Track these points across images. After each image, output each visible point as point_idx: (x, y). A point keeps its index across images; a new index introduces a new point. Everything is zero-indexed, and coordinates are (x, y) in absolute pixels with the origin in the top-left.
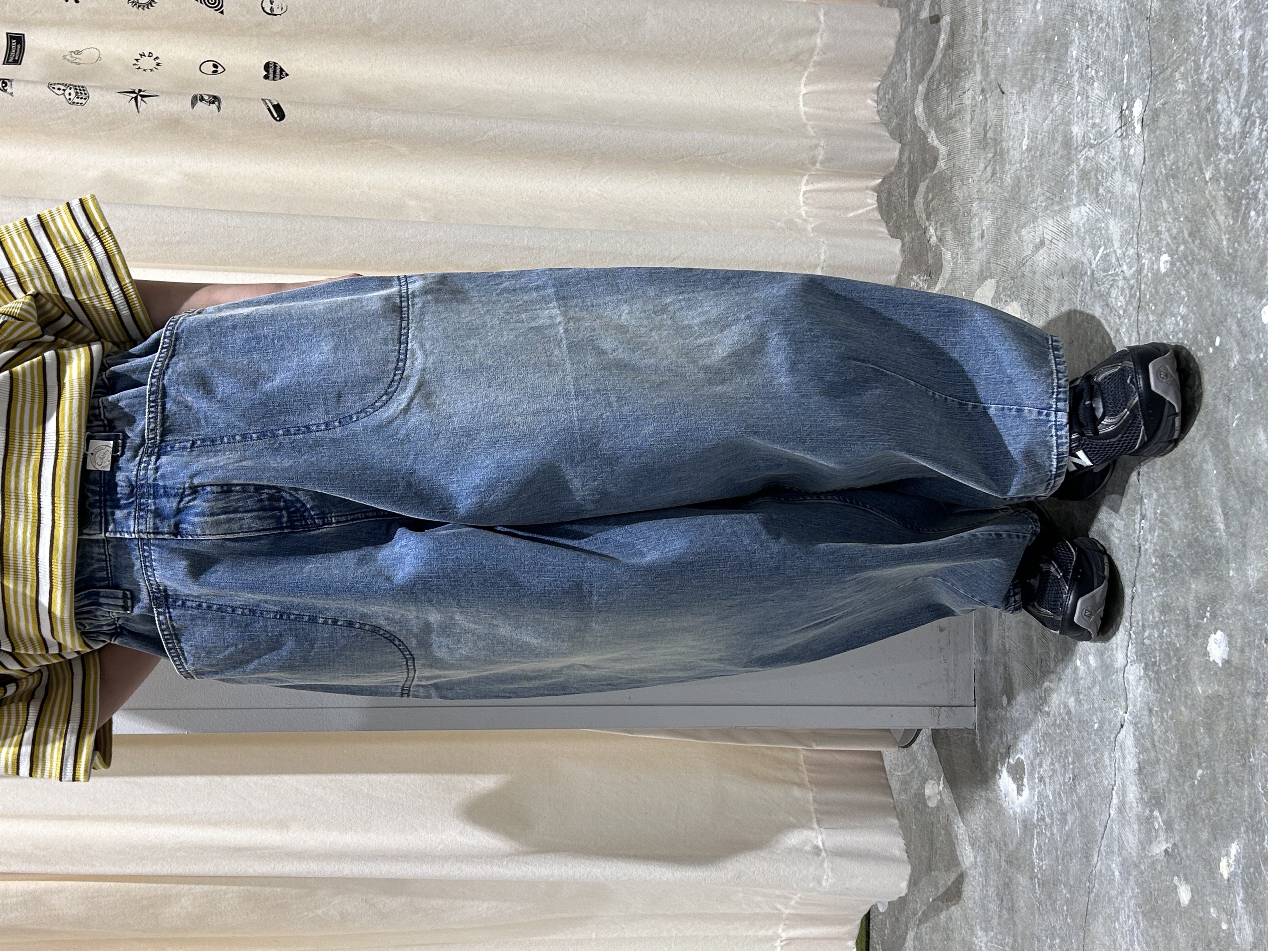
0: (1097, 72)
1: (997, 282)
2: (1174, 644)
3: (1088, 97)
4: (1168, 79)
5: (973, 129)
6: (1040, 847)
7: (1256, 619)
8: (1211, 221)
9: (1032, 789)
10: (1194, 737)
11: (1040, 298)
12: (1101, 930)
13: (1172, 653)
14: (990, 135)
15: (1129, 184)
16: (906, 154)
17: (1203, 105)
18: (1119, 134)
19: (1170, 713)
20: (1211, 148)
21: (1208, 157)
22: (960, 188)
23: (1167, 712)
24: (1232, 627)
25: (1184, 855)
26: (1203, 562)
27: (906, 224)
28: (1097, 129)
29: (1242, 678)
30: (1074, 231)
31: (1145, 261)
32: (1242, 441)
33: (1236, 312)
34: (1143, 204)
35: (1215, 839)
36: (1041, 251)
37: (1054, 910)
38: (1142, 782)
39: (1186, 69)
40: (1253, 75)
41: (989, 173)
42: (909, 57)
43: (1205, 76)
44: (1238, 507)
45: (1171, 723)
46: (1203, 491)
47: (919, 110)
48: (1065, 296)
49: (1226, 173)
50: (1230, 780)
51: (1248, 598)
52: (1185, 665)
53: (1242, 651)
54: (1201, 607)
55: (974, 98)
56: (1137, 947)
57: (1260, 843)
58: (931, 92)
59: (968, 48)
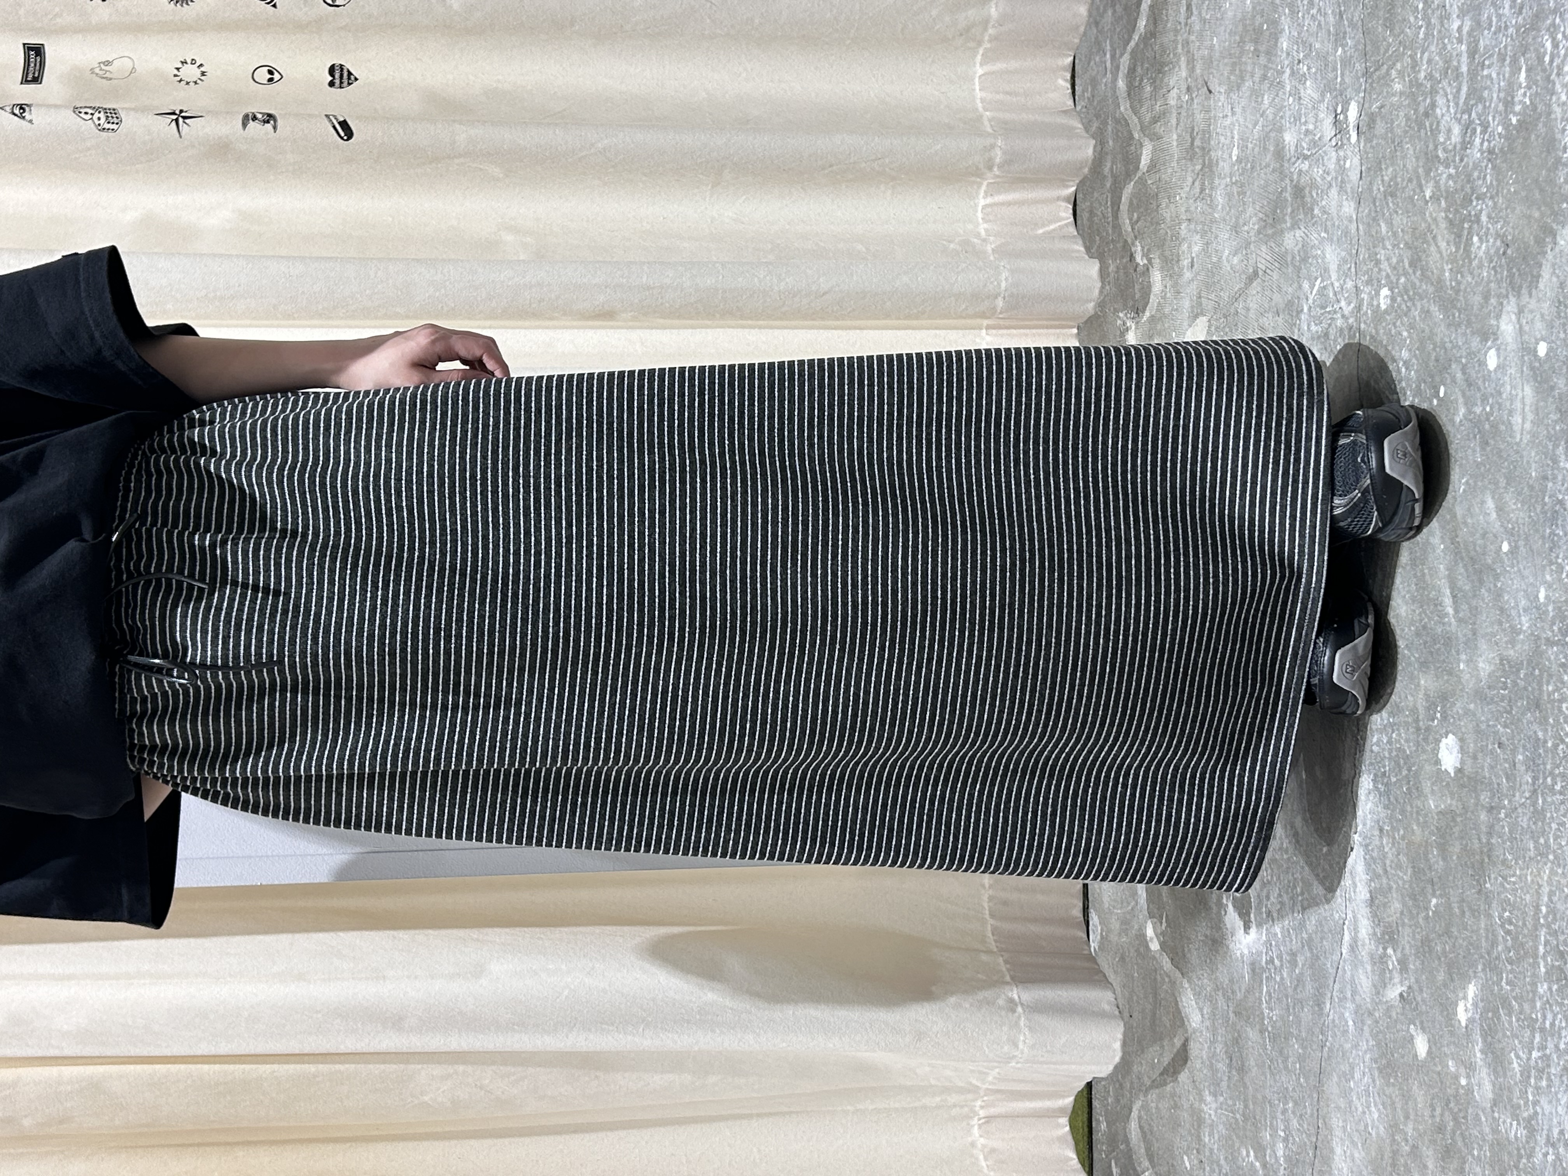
0: (1309, 68)
1: (1209, 321)
2: (1404, 751)
3: (1300, 98)
4: (1384, 77)
5: (1179, 136)
6: (1270, 995)
7: (1488, 720)
8: (1433, 248)
9: (1259, 926)
10: (1427, 860)
12: (1335, 1090)
13: (1402, 762)
14: (1197, 143)
15: (1345, 203)
17: (1421, 110)
18: (1334, 143)
19: (1402, 832)
20: (1430, 160)
21: (1428, 172)
22: (1167, 207)
23: (1399, 831)
24: (1463, 730)
25: (1419, 999)
26: (1431, 653)
27: (1109, 250)
28: (1311, 137)
29: (1475, 791)
30: (1289, 259)
31: (1365, 296)
32: (1469, 510)
33: (1461, 357)
34: (1361, 227)
35: (1452, 980)
36: (1255, 284)
37: (1286, 1068)
38: (1374, 915)
39: (1402, 66)
40: (1473, 74)
41: (1197, 189)
42: (1108, 48)
43: (1422, 75)
44: (1467, 588)
45: (1403, 844)
46: (1430, 569)
49: (1447, 191)
50: (1466, 909)
51: (1480, 696)
52: (1417, 775)
53: (1475, 758)
54: (1431, 707)
55: (1179, 98)
56: (1373, 1109)
57: (1499, 983)
58: (1133, 90)
59: (1171, 37)
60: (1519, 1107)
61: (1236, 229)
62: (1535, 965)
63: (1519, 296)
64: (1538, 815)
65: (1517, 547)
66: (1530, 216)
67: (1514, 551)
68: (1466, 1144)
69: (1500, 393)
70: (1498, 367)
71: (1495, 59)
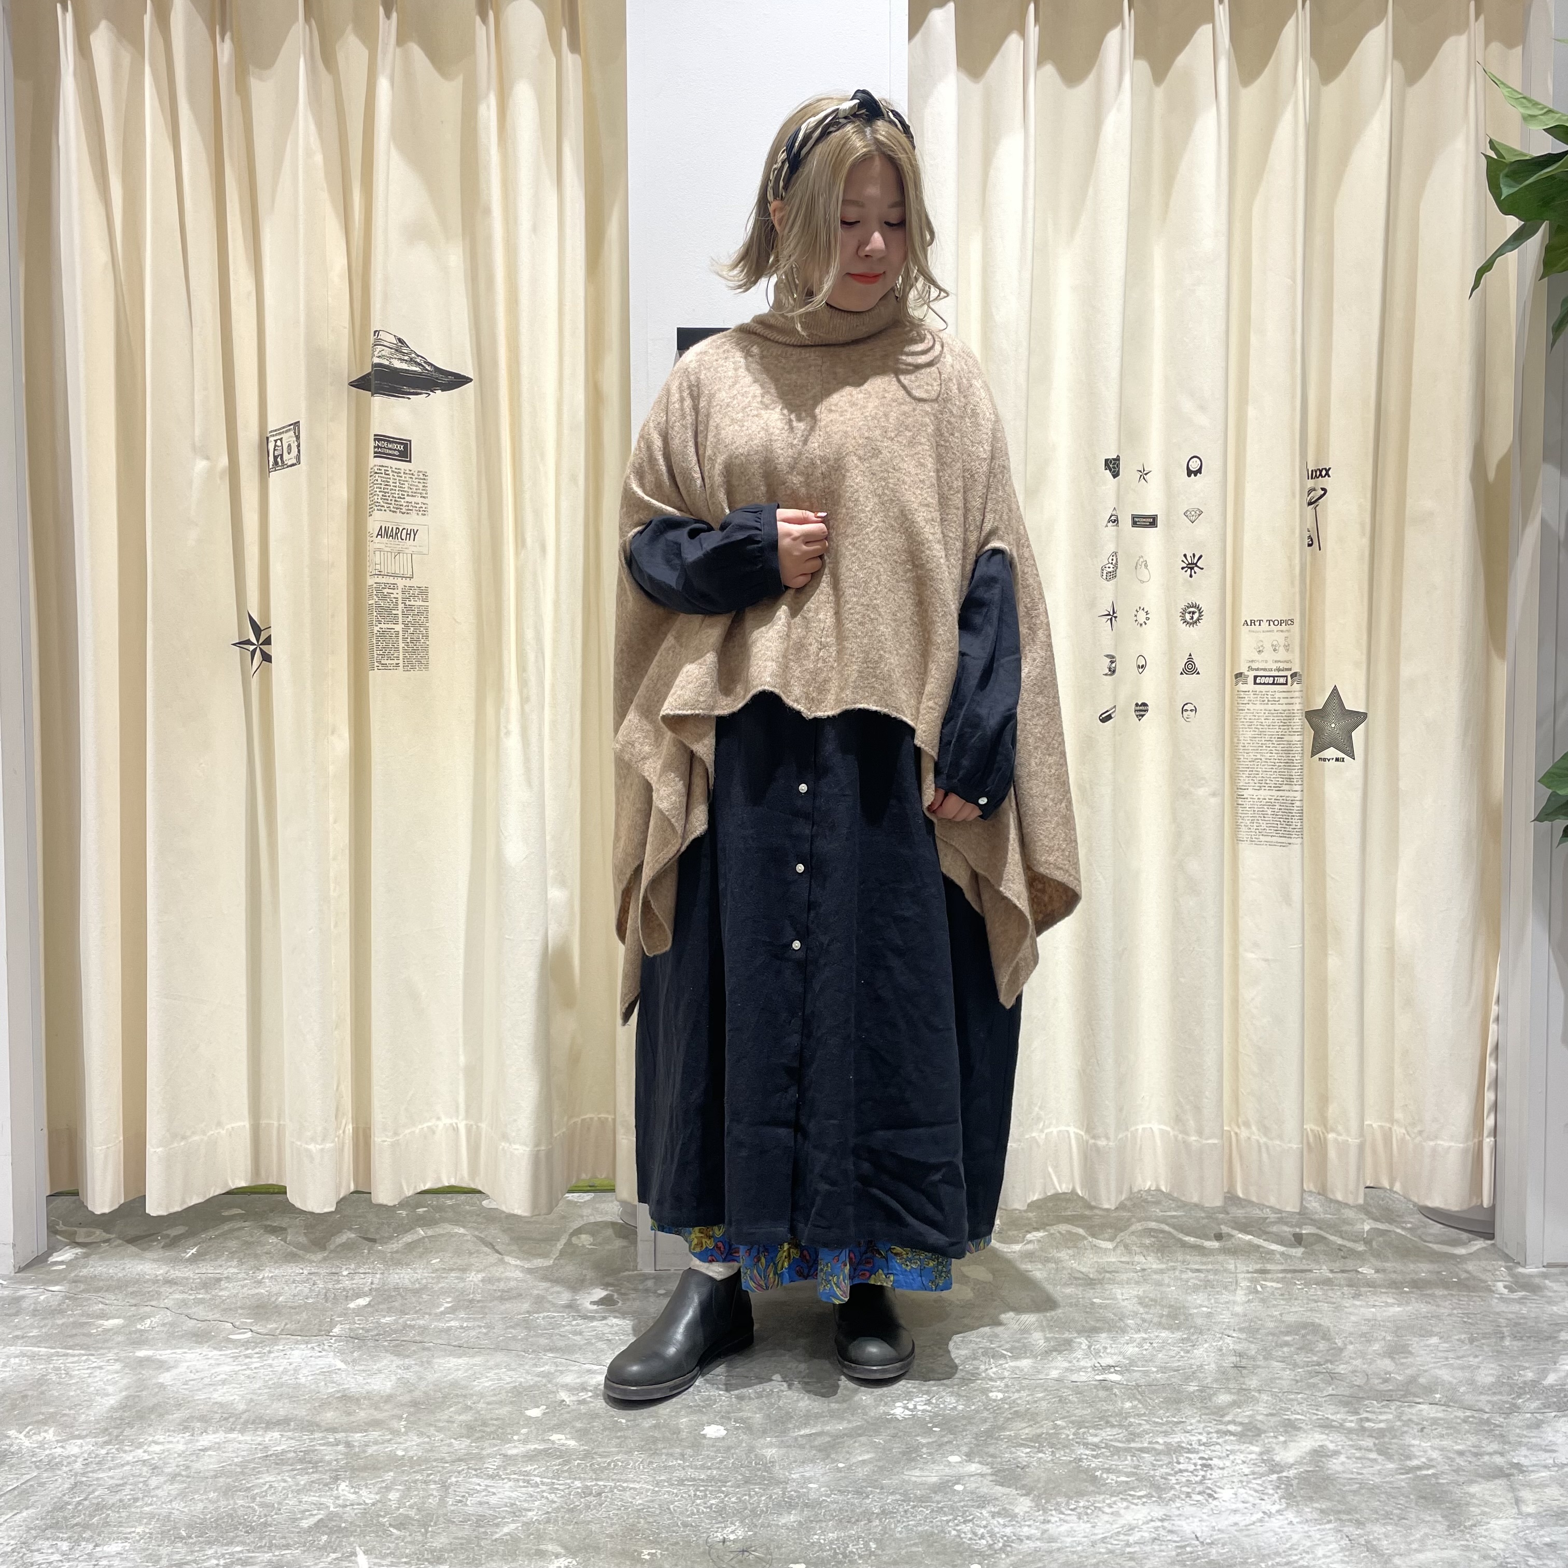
0: (1146, 1350)
1: (989, 1283)
2: (714, 1405)
3: (1128, 1344)
4: (1134, 1396)
5: (1114, 1263)
7: (736, 1454)
8: (1024, 1425)
9: (596, 1311)
12: (498, 1359)
13: (707, 1403)
14: (1108, 1275)
15: (1058, 1371)
16: (1100, 1213)
17: (1111, 1419)
18: (1097, 1365)
20: (1080, 1424)
21: (1072, 1422)
22: (1068, 1254)
24: (729, 1439)
25: (562, 1412)
26: (775, 1422)
27: (1041, 1213)
28: (1102, 1351)
29: (693, 1446)
30: (1025, 1336)
31: (998, 1383)
32: (863, 1445)
33: (957, 1441)
34: (1042, 1381)
35: (576, 1431)
36: (1011, 1313)
37: (507, 1328)
39: (1140, 1408)
40: (1128, 1450)
41: (1077, 1275)
42: (1179, 1214)
43: (1132, 1420)
44: (816, 1443)
46: (827, 1422)
49: (1059, 1434)
50: (620, 1440)
51: (751, 1449)
52: (700, 1412)
54: (742, 1420)
55: (1139, 1263)
56: (490, 1383)
57: (578, 1458)
58: (1149, 1232)
59: (1180, 1258)
60: (505, 1469)
62: (592, 1479)
63: (992, 1475)
64: (681, 1482)
65: (841, 1472)
66: (1038, 1481)
67: (839, 1470)
68: (478, 1438)
69: (933, 1463)
70: (950, 1463)
71: (1136, 1463)
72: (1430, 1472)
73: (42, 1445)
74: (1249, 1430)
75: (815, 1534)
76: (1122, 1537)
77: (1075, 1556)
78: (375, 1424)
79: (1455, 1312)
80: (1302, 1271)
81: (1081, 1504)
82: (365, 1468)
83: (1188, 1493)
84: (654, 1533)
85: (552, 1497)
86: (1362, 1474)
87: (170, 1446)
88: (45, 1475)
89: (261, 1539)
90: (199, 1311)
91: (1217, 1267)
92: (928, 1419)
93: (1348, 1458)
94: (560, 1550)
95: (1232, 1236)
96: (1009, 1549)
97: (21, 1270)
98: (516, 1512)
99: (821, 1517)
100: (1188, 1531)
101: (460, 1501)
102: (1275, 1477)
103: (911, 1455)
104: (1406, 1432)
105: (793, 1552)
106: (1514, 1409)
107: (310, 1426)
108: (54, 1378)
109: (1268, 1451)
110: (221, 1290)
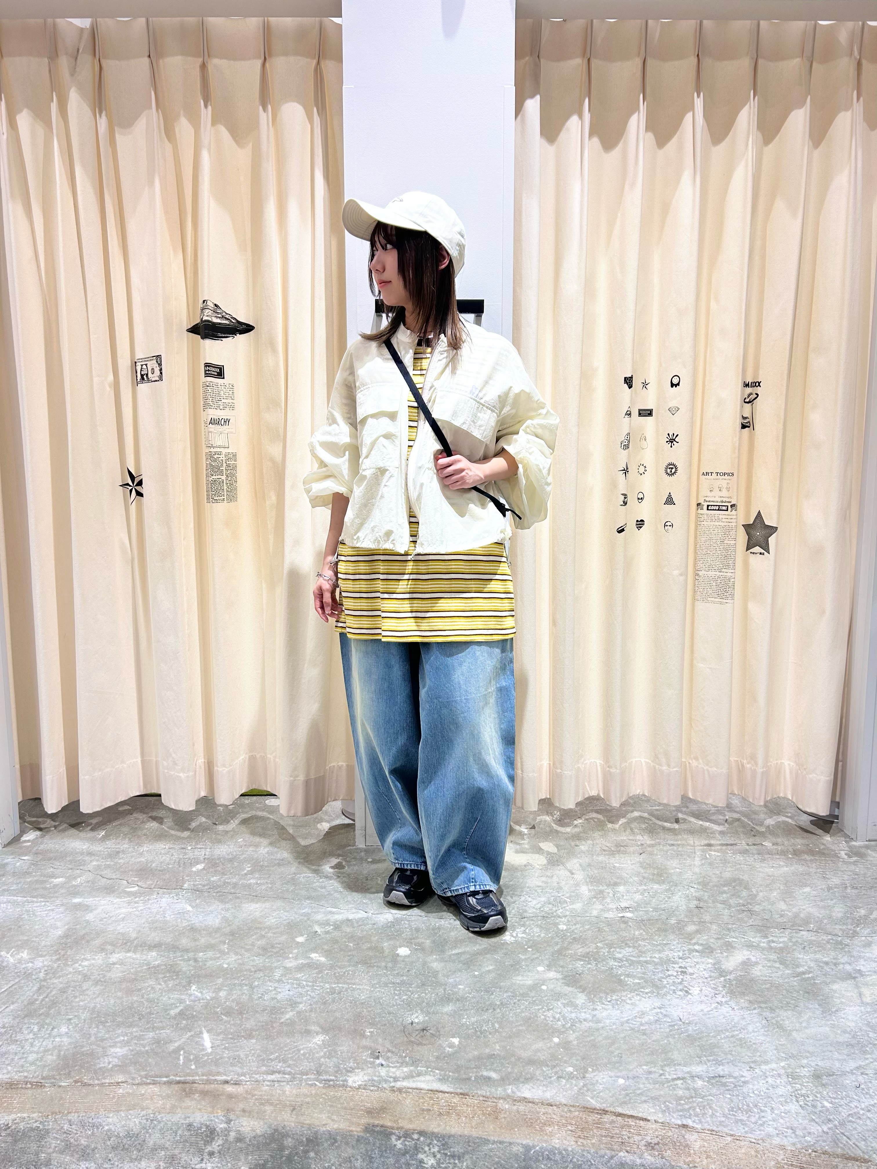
0: (646, 897)
1: (556, 853)
2: (403, 934)
3: (636, 893)
4: (641, 927)
5: (625, 840)
6: (309, 877)
7: (416, 966)
9: (333, 873)
10: (366, 942)
11: (549, 873)
12: (279, 905)
13: (399, 933)
14: (622, 848)
15: (597, 911)
17: (628, 942)
18: (619, 907)
19: (374, 932)
20: (610, 946)
21: (606, 944)
22: (599, 835)
24: (412, 957)
25: (316, 939)
26: (438, 945)
27: (584, 808)
28: (621, 897)
29: (392, 961)
30: (578, 888)
31: (563, 919)
32: (489, 960)
33: (542, 957)
34: (588, 918)
35: (325, 952)
36: (569, 873)
37: (283, 884)
38: (344, 921)
39: (644, 935)
40: (639, 962)
43: (640, 943)
44: (462, 959)
45: (370, 933)
47: (636, 814)
48: (549, 885)
49: (599, 952)
50: (350, 957)
51: (425, 963)
52: (395, 938)
54: (420, 944)
55: (639, 840)
56: (275, 920)
57: (326, 969)
58: (644, 820)
59: (662, 837)
60: (285, 977)
61: (589, 865)
62: (335, 983)
63: (562, 979)
66: (589, 983)
67: (475, 976)
68: (269, 956)
69: (529, 971)
70: (538, 971)
71: (644, 971)
72: (810, 975)
73: (20, 962)
74: (706, 949)
75: (464, 1018)
76: (638, 1019)
77: (612, 1033)
78: (211, 947)
79: (818, 870)
80: (732, 845)
81: (614, 998)
82: (206, 976)
83: (674, 990)
84: (372, 1018)
85: (313, 994)
86: (771, 977)
87: (93, 962)
88: (23, 981)
89: (148, 1023)
90: (108, 873)
91: (684, 842)
92: (524, 943)
93: (763, 966)
94: (318, 1029)
95: (690, 822)
96: (574, 1027)
97: (5, 846)
98: (293, 1004)
99: (466, 1007)
100: (675, 1015)
101: (261, 997)
102: (722, 979)
103: (516, 967)
104: (795, 949)
105: (451, 1030)
106: (855, 934)
107: (174, 948)
108: (26, 917)
109: (718, 962)
110: (120, 859)
